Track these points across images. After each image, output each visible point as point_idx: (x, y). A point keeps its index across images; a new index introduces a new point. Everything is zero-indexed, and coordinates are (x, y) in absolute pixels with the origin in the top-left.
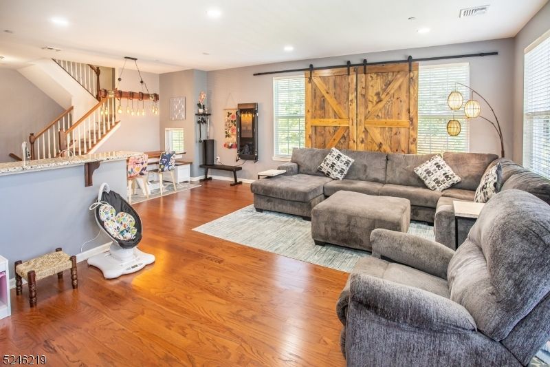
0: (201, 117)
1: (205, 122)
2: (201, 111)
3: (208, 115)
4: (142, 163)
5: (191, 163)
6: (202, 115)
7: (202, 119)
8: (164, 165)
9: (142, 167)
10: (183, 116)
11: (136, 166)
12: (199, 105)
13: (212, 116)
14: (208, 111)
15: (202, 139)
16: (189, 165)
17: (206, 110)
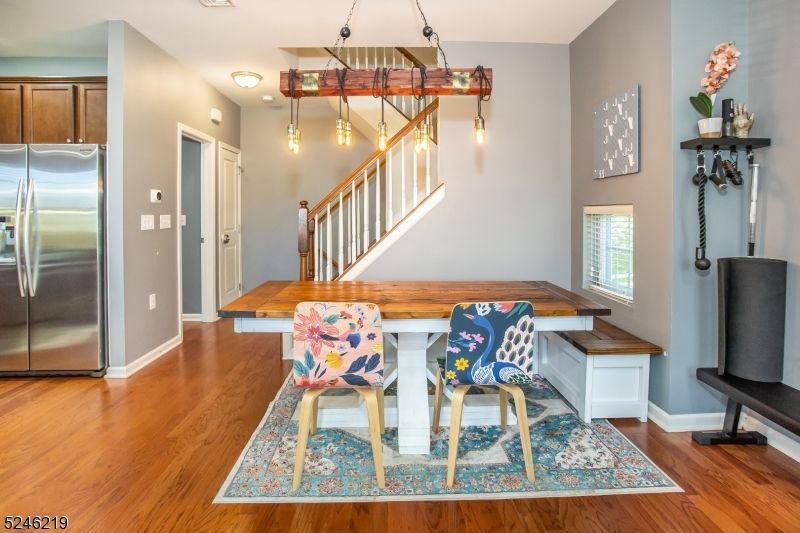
0: (709, 156)
1: (734, 177)
2: (711, 126)
3: (751, 145)
4: (354, 341)
5: (656, 352)
6: (715, 145)
7: (717, 163)
8: (472, 358)
9: (353, 355)
10: (632, 161)
11: (325, 348)
12: (701, 104)
13: (773, 150)
14: (750, 128)
15: (713, 254)
16: (644, 360)
17: (740, 121)
